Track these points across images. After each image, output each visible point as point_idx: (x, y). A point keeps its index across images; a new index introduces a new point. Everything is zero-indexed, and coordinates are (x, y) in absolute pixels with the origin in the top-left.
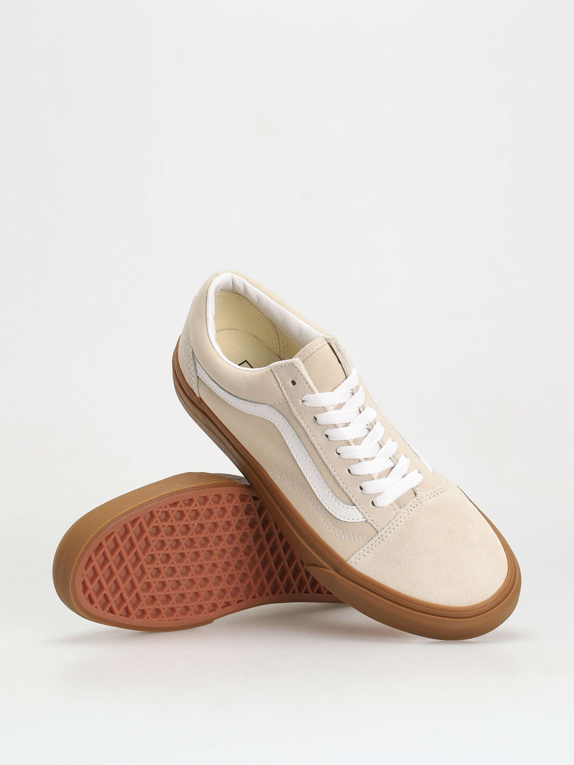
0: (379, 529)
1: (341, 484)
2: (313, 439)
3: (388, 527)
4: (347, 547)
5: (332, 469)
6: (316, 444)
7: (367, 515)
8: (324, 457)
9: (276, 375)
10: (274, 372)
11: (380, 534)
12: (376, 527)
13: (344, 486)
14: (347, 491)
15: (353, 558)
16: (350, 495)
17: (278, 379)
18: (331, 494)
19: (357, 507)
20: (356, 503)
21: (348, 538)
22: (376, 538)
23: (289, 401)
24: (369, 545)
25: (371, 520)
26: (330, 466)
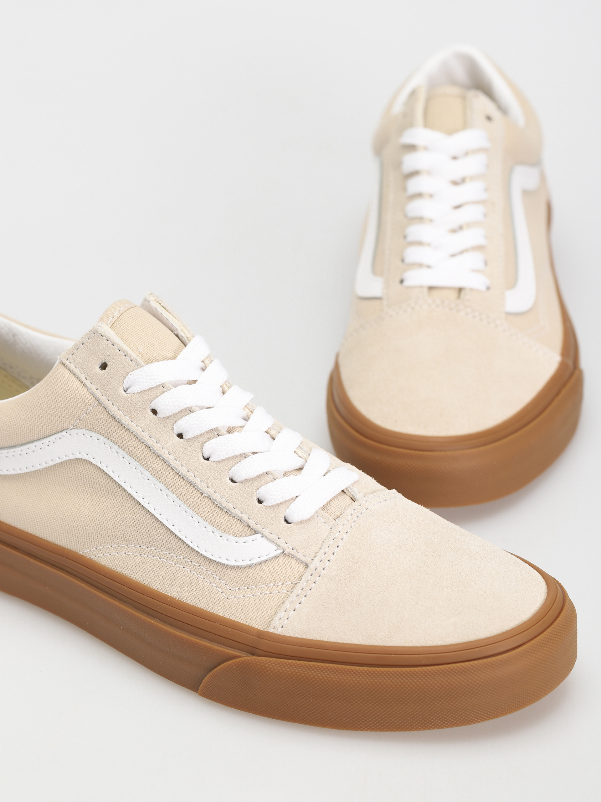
0: (307, 559)
1: (225, 504)
2: (157, 447)
3: (322, 552)
4: (261, 609)
5: (202, 486)
6: (164, 453)
7: (281, 542)
8: (183, 470)
9: (72, 366)
10: (67, 363)
11: (312, 567)
12: (303, 558)
13: (230, 506)
14: (237, 512)
15: (277, 618)
16: (245, 517)
17: (77, 371)
18: (210, 528)
19: (262, 534)
20: (258, 527)
21: (259, 594)
22: (307, 576)
23: (103, 399)
24: (298, 590)
25: (291, 547)
26: (197, 481)
